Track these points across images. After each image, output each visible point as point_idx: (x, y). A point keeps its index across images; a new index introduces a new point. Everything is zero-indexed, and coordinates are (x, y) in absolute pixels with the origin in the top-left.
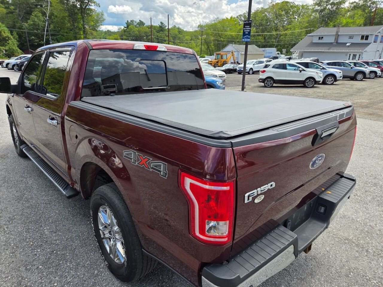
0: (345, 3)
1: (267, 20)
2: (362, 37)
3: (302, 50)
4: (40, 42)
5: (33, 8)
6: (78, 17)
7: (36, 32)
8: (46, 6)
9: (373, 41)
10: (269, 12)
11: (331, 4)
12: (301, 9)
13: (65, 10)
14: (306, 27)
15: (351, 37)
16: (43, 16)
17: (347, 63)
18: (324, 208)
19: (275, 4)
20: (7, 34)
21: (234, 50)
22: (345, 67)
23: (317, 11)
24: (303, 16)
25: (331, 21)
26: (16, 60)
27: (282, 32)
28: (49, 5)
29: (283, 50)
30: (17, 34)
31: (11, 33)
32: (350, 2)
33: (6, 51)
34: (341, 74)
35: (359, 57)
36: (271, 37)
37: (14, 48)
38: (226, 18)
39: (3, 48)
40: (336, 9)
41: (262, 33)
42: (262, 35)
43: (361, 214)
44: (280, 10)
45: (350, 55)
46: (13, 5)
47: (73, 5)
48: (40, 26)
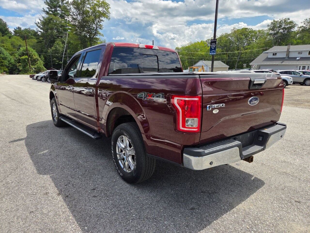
0: (295, 28)
1: (231, 42)
3: (260, 64)
4: (59, 63)
5: (56, 39)
6: (88, 44)
7: (57, 55)
8: (65, 37)
10: (232, 37)
11: (283, 29)
12: (258, 33)
13: (78, 39)
14: (263, 47)
15: (300, 53)
16: (62, 44)
17: (297, 72)
18: (262, 137)
19: (236, 30)
20: (37, 57)
21: (204, 65)
22: (295, 75)
23: (271, 34)
24: (259, 38)
25: (283, 42)
26: (43, 74)
27: (243, 51)
28: (67, 36)
29: (244, 64)
30: (44, 57)
31: (40, 56)
32: (298, 27)
33: (35, 68)
34: (291, 80)
35: (308, 69)
36: (234, 55)
37: (41, 67)
38: (198, 42)
39: (33, 66)
40: (287, 32)
41: (226, 52)
42: (227, 53)
43: (298, 160)
44: (241, 35)
45: (300, 67)
46: (42, 37)
47: (85, 35)
48: (60, 51)
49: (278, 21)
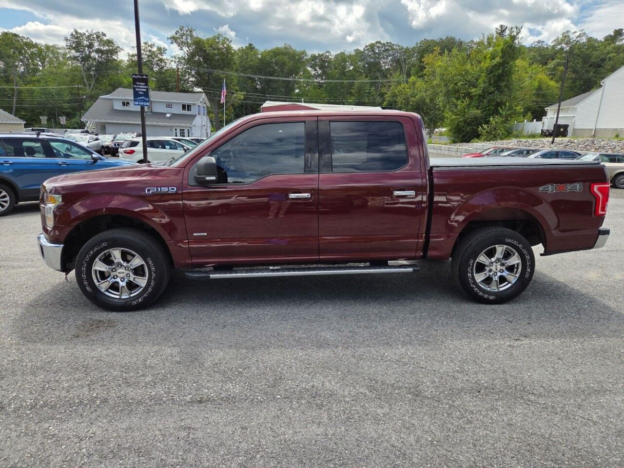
0: (118, 54)
2: (184, 107)
3: (103, 121)
9: (197, 114)
11: (97, 52)
15: (169, 105)
35: (189, 133)
45: (176, 130)
49: (84, 34)
